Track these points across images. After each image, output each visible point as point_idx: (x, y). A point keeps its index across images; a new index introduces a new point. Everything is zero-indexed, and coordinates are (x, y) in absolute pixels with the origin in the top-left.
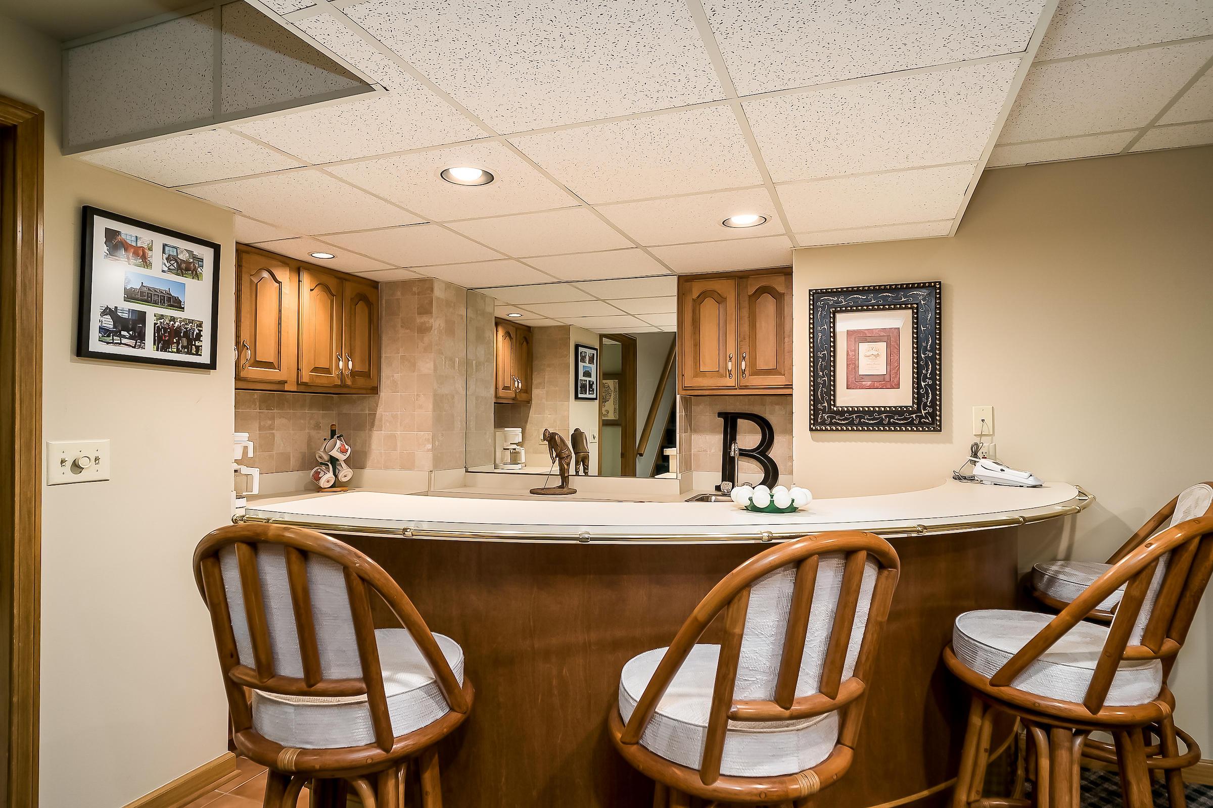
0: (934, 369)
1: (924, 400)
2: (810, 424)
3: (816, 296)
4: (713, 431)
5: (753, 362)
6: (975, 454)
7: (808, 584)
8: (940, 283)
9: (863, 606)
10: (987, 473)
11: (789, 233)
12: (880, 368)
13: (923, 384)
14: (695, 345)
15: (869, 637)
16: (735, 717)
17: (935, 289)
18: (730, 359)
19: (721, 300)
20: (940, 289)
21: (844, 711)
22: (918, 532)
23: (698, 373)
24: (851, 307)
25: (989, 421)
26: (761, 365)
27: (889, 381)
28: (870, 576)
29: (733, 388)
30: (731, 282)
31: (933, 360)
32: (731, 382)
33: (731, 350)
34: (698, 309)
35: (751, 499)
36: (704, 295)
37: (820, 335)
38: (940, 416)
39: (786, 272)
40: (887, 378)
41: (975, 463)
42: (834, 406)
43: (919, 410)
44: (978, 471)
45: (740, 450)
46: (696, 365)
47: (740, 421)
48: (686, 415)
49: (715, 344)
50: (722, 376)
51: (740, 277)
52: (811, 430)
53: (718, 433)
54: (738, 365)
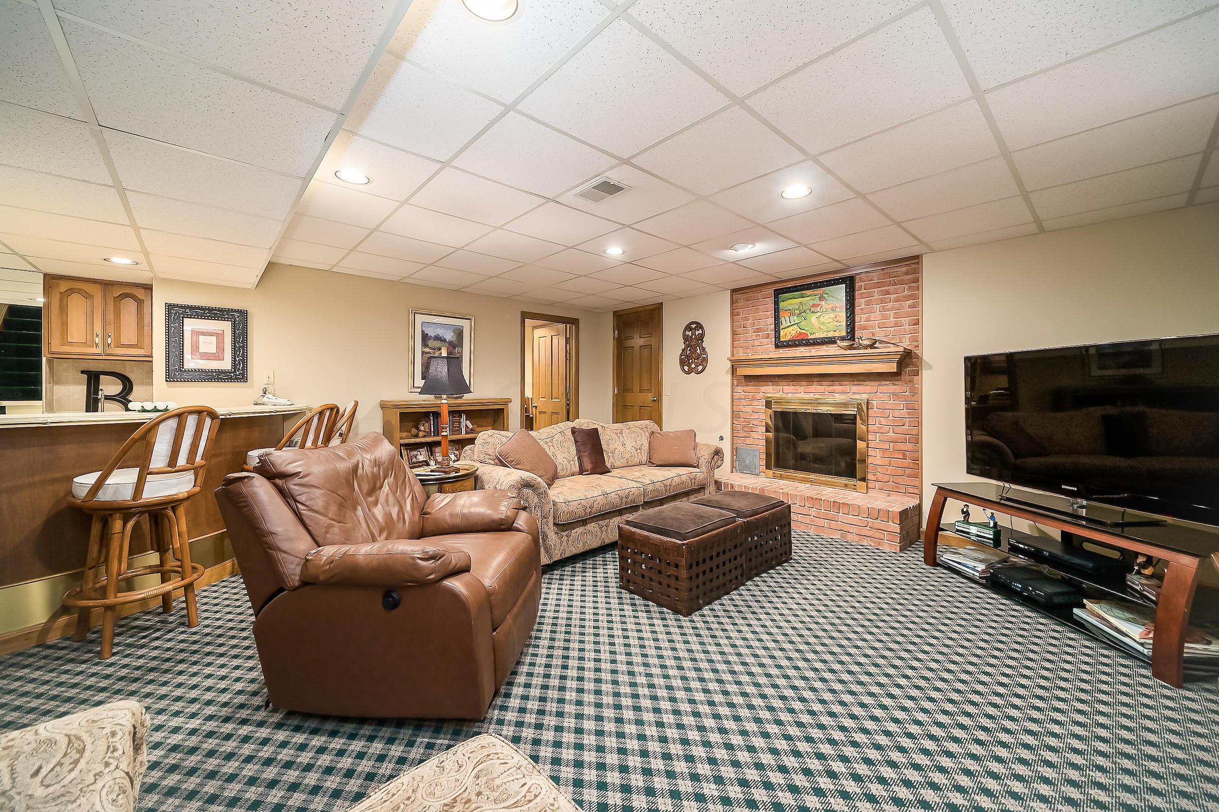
0: (243, 352)
1: (238, 367)
2: (166, 378)
3: (170, 307)
4: (77, 383)
5: (117, 338)
6: (265, 393)
7: (183, 426)
8: (247, 311)
9: (205, 433)
10: (269, 400)
11: (152, 270)
12: (213, 349)
13: (237, 359)
14: (63, 324)
15: (207, 444)
16: (150, 473)
17: (244, 314)
18: (97, 336)
19: (87, 296)
20: (247, 313)
21: (196, 470)
22: (230, 415)
23: (65, 342)
24: (194, 316)
25: (271, 377)
26: (124, 341)
27: (218, 356)
28: (208, 421)
29: (100, 355)
30: (98, 287)
31: (243, 347)
32: (99, 350)
33: (98, 329)
34: (65, 301)
35: (143, 407)
36: (70, 291)
37: (173, 328)
38: (247, 375)
39: (148, 288)
40: (217, 355)
41: (263, 396)
42: (183, 368)
43: (235, 372)
44: (265, 400)
45: (105, 396)
46: (63, 338)
47: (101, 376)
48: (50, 371)
49: (83, 325)
50: (89, 346)
51: (107, 285)
52: (167, 381)
53: (81, 384)
54: (104, 339)
